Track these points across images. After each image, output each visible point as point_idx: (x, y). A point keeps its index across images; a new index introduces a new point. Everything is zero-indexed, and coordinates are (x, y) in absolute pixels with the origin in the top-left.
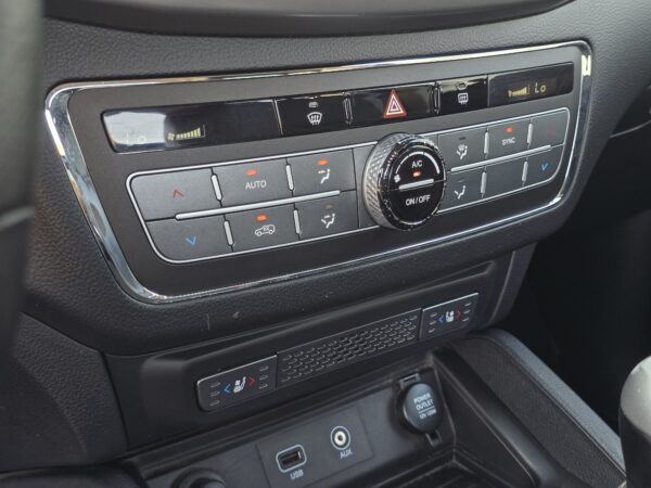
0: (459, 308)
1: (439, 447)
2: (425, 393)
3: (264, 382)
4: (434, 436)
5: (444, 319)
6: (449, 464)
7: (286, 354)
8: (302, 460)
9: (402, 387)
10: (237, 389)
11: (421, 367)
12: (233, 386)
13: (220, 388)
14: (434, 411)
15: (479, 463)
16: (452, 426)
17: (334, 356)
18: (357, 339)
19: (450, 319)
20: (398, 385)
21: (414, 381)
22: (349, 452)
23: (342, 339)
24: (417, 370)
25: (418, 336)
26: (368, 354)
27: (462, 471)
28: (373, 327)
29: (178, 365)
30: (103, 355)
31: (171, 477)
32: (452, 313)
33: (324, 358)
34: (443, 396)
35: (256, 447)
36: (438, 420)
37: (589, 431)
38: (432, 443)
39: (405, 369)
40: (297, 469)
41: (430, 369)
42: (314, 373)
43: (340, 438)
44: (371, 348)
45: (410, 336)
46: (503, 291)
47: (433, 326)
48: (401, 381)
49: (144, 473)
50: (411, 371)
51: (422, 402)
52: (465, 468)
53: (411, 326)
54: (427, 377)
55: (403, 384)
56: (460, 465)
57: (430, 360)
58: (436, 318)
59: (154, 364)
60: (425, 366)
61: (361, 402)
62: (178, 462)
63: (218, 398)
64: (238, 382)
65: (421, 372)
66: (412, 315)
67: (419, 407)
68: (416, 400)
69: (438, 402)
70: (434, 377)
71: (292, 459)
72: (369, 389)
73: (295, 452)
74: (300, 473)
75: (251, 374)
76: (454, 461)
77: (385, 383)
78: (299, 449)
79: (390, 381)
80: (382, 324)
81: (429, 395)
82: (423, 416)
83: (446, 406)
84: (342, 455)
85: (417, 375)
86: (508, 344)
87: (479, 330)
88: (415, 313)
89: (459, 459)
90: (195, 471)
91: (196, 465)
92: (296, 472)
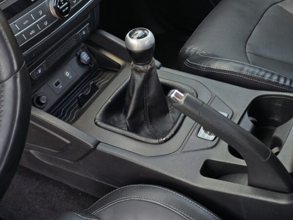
0: (85, 29)
1: (94, 67)
3: (45, 68)
4: (91, 64)
7: (48, 59)
8: (60, 83)
9: (78, 55)
11: (81, 47)
13: (36, 73)
14: (89, 58)
16: (95, 60)
17: (59, 55)
18: (63, 48)
19: (84, 33)
21: (81, 52)
22: (71, 76)
23: (59, 50)
25: (77, 41)
26: (67, 51)
28: (65, 44)
32: (84, 31)
33: (57, 56)
34: (90, 53)
35: (47, 84)
36: (91, 60)
38: (92, 66)
39: (77, 50)
41: (84, 47)
42: (56, 61)
43: (67, 74)
44: (67, 49)
47: (80, 37)
48: (77, 53)
50: (79, 50)
51: (85, 57)
53: (75, 39)
54: (83, 49)
57: (83, 44)
58: (80, 35)
61: (69, 63)
63: (36, 76)
65: (82, 49)
66: (74, 36)
67: (85, 58)
68: (83, 57)
69: (89, 55)
70: (85, 49)
71: (57, 84)
72: (70, 59)
73: (58, 81)
74: (61, 86)
79: (74, 54)
80: (68, 42)
81: (86, 54)
82: (86, 60)
83: (91, 55)
84: (70, 78)
87: (93, 32)
89: (100, 68)
90: (36, 95)
91: (35, 94)
92: (60, 87)
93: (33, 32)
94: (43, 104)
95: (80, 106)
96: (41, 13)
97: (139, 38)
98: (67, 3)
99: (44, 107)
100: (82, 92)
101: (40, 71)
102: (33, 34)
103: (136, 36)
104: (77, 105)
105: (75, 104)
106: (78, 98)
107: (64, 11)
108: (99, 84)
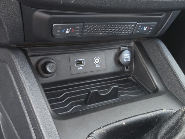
0: (149, 26)
1: (128, 72)
2: (128, 54)
3: (77, 32)
4: (127, 68)
5: (143, 29)
6: (129, 78)
7: (87, 25)
8: (83, 64)
9: (121, 50)
10: (67, 32)
11: (129, 45)
12: (66, 30)
13: (61, 30)
14: (129, 60)
15: (139, 80)
16: (134, 67)
17: (103, 31)
18: (112, 27)
19: (145, 29)
20: (120, 49)
21: (125, 49)
22: (99, 66)
23: (107, 25)
24: (127, 46)
25: (133, 32)
26: (114, 34)
27: (133, 81)
28: (119, 24)
29: (47, 16)
30: (20, 4)
31: (38, 58)
32: (146, 27)
33: (100, 30)
34: (134, 56)
35: (69, 56)
36: (130, 63)
37: (180, 78)
38: (126, 70)
39: (123, 44)
40: (81, 67)
41: (132, 47)
42: (95, 35)
43: (97, 60)
44: (116, 32)
45: (130, 31)
46: (164, 25)
47: (139, 30)
48: (121, 48)
49: (29, 54)
50: (125, 46)
52: (134, 81)
53: (131, 28)
54: (130, 49)
55: (122, 49)
56: (132, 79)
57: (132, 44)
58: (141, 28)
59: (39, 14)
60: (130, 45)
61: (107, 51)
62: (41, 54)
63: (59, 33)
64: (68, 29)
65: (128, 47)
66: (133, 24)
67: (125, 58)
68: (124, 55)
69: (131, 58)
70: (132, 49)
71: (80, 63)
72: (110, 48)
74: (81, 68)
75: (73, 28)
76: (131, 77)
77: (116, 47)
78: (83, 61)
79: (118, 47)
80: (122, 24)
81: (129, 55)
82: (125, 61)
83: (133, 60)
84: (96, 66)
85: (127, 47)
86: (160, 44)
87: (151, 37)
88: (134, 24)
89: (133, 77)
90: (47, 58)
94: (48, 73)
99: (47, 77)
100: (98, 89)
104: (83, 100)
106: (89, 93)
108: (122, 93)
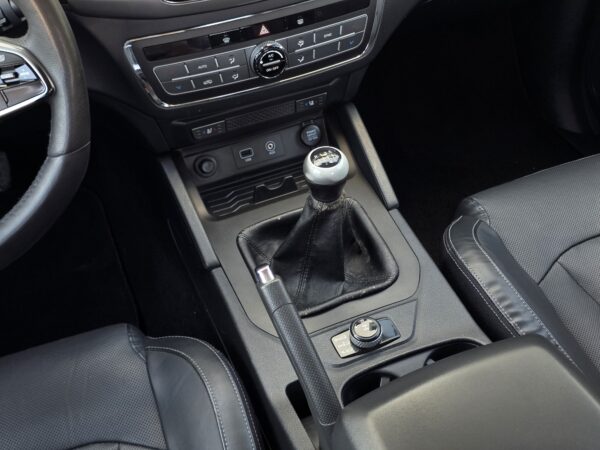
0: (316, 99)
2: (315, 129)
5: (309, 104)
8: (251, 154)
14: (316, 137)
21: (310, 123)
22: (274, 152)
25: (295, 111)
31: (194, 157)
32: (313, 102)
35: (231, 147)
43: (270, 146)
49: (184, 155)
50: (309, 120)
51: (312, 133)
54: (318, 122)
55: (304, 124)
58: (304, 104)
62: (198, 152)
67: (310, 136)
68: (308, 132)
71: (247, 153)
73: (249, 150)
77: (296, 123)
82: (311, 139)
84: (270, 153)
85: (312, 121)
91: (206, 153)
92: (249, 159)
93: (209, 82)
95: (254, 201)
96: (233, 61)
97: (324, 165)
98: (279, 61)
101: (209, 131)
102: (209, 85)
103: (320, 162)
104: (251, 197)
105: (249, 195)
107: (269, 70)
